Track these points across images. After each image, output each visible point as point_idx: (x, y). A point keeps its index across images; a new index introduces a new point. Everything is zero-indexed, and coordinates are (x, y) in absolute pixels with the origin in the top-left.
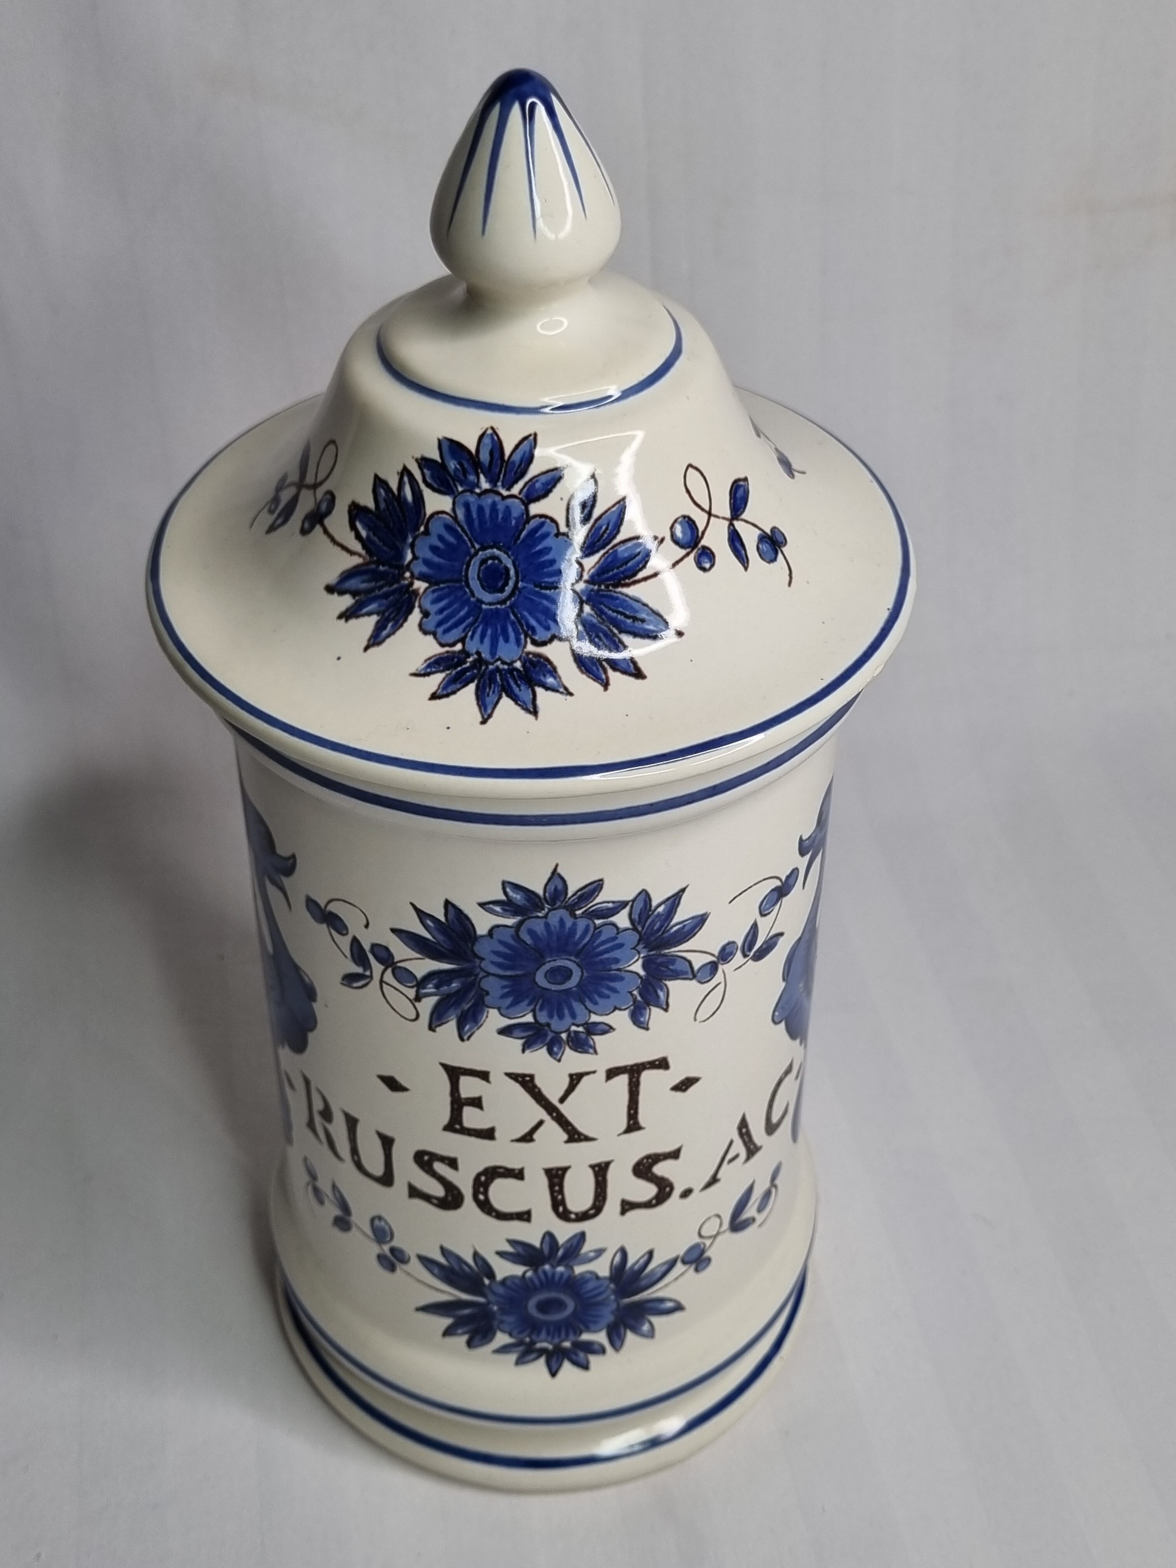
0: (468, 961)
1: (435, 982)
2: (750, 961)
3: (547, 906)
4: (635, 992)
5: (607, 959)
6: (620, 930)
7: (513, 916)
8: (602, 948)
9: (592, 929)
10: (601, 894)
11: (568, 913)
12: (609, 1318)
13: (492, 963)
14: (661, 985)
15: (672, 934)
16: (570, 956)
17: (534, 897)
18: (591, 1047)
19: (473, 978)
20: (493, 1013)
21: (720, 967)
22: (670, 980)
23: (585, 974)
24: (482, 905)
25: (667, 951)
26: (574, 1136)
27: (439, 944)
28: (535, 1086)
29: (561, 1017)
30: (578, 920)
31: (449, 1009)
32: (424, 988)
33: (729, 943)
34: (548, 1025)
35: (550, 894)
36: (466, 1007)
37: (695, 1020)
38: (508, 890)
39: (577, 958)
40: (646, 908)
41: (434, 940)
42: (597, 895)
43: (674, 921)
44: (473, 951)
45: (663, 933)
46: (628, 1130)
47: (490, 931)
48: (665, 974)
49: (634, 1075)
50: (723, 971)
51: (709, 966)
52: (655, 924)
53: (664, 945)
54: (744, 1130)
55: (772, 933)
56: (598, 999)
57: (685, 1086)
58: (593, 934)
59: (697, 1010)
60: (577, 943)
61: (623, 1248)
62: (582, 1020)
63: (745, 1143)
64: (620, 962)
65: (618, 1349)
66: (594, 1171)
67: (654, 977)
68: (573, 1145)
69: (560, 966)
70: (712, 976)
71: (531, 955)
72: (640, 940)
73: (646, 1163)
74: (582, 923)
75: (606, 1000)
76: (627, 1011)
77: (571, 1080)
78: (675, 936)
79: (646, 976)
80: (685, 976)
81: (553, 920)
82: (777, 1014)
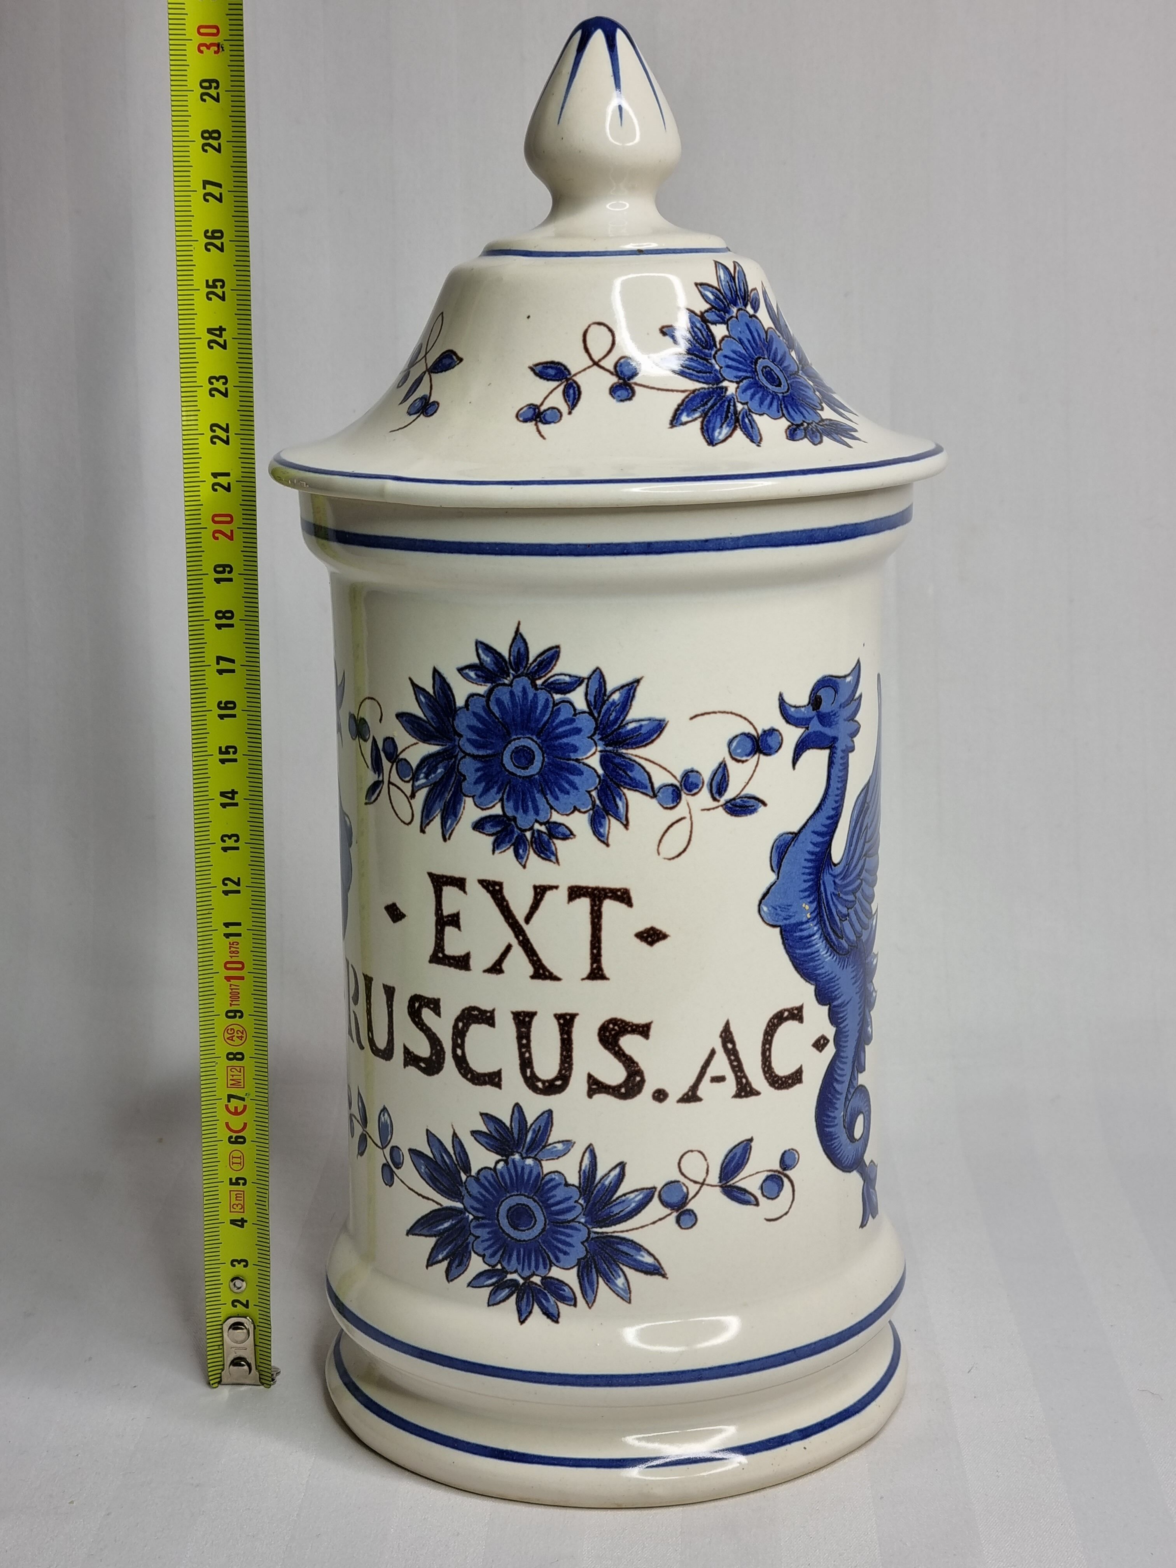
0: (452, 740)
1: (425, 770)
2: (721, 809)
3: (511, 671)
4: (594, 793)
5: (568, 744)
6: (577, 712)
7: (485, 682)
8: (560, 730)
9: (551, 705)
10: (558, 663)
11: (529, 682)
12: (579, 1252)
13: (469, 740)
14: (620, 793)
15: (628, 731)
16: (532, 735)
17: (500, 659)
18: (553, 853)
19: (453, 760)
20: (469, 802)
21: (685, 798)
22: (629, 789)
23: (546, 759)
24: (460, 670)
25: (624, 751)
26: (541, 972)
27: (428, 722)
28: (503, 898)
29: (526, 811)
30: (539, 691)
31: (434, 802)
32: (418, 779)
33: (692, 771)
34: (515, 819)
35: (514, 659)
36: (448, 797)
37: (659, 854)
38: (480, 651)
39: (538, 738)
40: (600, 691)
41: (425, 718)
42: (555, 665)
43: (629, 717)
44: (453, 726)
45: (619, 727)
46: (592, 975)
47: (467, 701)
48: (623, 779)
49: (595, 903)
50: (688, 804)
51: (671, 789)
52: (611, 714)
53: (620, 743)
54: (730, 1046)
55: (749, 791)
56: (558, 793)
57: (651, 938)
58: (552, 711)
59: (660, 841)
60: (538, 721)
61: (591, 1147)
62: (545, 817)
63: (733, 1067)
64: (579, 752)
65: (590, 1304)
66: (560, 1024)
67: (611, 780)
68: (538, 982)
69: (524, 746)
70: (675, 804)
71: (499, 731)
72: (596, 729)
73: (613, 1029)
74: (543, 696)
75: (566, 796)
76: (587, 815)
77: (536, 894)
78: (631, 736)
79: (604, 776)
80: (644, 791)
81: (517, 690)
82: (765, 909)
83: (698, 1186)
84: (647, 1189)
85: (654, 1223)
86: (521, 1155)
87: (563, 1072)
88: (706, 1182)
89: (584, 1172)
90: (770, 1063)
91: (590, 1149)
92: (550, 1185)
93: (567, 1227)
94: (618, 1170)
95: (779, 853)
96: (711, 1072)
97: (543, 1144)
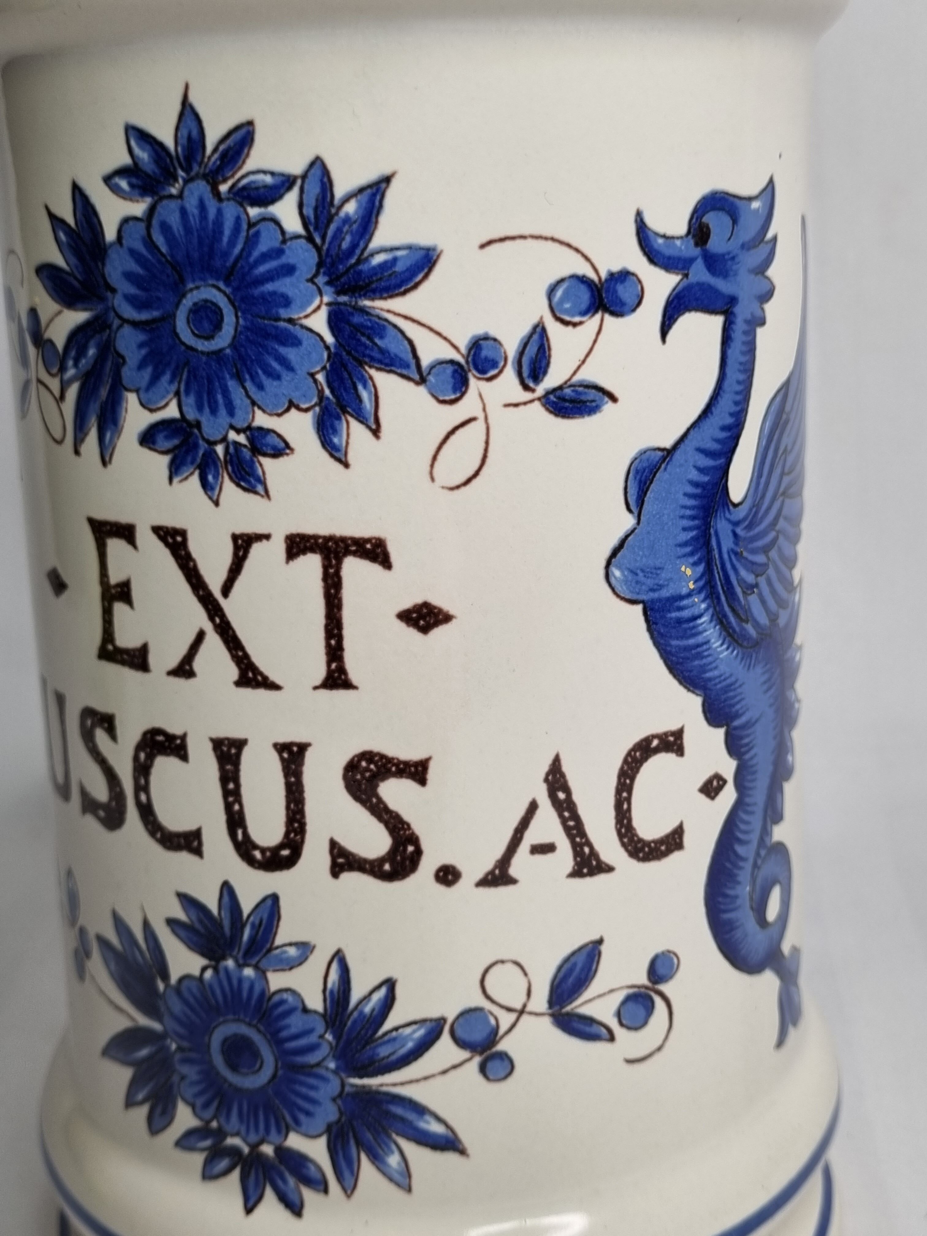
0: (103, 299)
1: (73, 353)
2: (537, 405)
3: (180, 173)
4: (320, 377)
5: (274, 293)
6: (287, 236)
7: (143, 196)
8: (262, 269)
9: (245, 226)
10: (253, 153)
11: (209, 188)
13: (126, 297)
14: (363, 376)
15: (374, 268)
16: (218, 279)
17: (163, 154)
18: (259, 480)
19: (108, 331)
20: (131, 400)
21: (475, 384)
22: (379, 369)
23: (241, 321)
24: (107, 181)
25: (367, 303)
26: (250, 676)
27: (72, 274)
28: (189, 556)
29: (214, 411)
30: (225, 204)
31: (89, 403)
32: (66, 369)
33: (486, 338)
34: (198, 425)
35: (183, 150)
36: (104, 392)
37: (433, 479)
38: (133, 143)
39: (228, 286)
40: (324, 197)
41: (68, 269)
42: (248, 155)
43: (375, 244)
44: (103, 276)
45: (359, 261)
46: (330, 681)
47: (120, 232)
48: (368, 352)
49: (330, 561)
50: (481, 396)
51: (450, 369)
52: (343, 239)
53: (361, 288)
54: (561, 796)
55: (585, 375)
56: (263, 377)
57: (424, 620)
58: (247, 237)
59: (435, 458)
60: (226, 254)
61: (341, 954)
62: (244, 419)
63: (567, 830)
64: (293, 306)
65: (349, 1190)
66: (282, 759)
67: (349, 353)
68: (247, 693)
69: (206, 301)
70: (458, 395)
71: (168, 276)
72: (320, 265)
73: (367, 769)
74: (230, 210)
75: (275, 383)
76: (309, 415)
77: (236, 548)
78: (379, 276)
79: (335, 347)
80: (405, 372)
81: (191, 204)
82: (617, 573)
83: (513, 1016)
84: (431, 1020)
85: (444, 1072)
86: (236, 961)
87: (292, 835)
88: (529, 1008)
89: (332, 992)
90: (630, 820)
91: (339, 957)
92: (281, 1009)
93: (310, 1075)
94: (383, 991)
95: (640, 481)
96: (531, 837)
97: (268, 946)
